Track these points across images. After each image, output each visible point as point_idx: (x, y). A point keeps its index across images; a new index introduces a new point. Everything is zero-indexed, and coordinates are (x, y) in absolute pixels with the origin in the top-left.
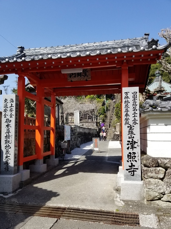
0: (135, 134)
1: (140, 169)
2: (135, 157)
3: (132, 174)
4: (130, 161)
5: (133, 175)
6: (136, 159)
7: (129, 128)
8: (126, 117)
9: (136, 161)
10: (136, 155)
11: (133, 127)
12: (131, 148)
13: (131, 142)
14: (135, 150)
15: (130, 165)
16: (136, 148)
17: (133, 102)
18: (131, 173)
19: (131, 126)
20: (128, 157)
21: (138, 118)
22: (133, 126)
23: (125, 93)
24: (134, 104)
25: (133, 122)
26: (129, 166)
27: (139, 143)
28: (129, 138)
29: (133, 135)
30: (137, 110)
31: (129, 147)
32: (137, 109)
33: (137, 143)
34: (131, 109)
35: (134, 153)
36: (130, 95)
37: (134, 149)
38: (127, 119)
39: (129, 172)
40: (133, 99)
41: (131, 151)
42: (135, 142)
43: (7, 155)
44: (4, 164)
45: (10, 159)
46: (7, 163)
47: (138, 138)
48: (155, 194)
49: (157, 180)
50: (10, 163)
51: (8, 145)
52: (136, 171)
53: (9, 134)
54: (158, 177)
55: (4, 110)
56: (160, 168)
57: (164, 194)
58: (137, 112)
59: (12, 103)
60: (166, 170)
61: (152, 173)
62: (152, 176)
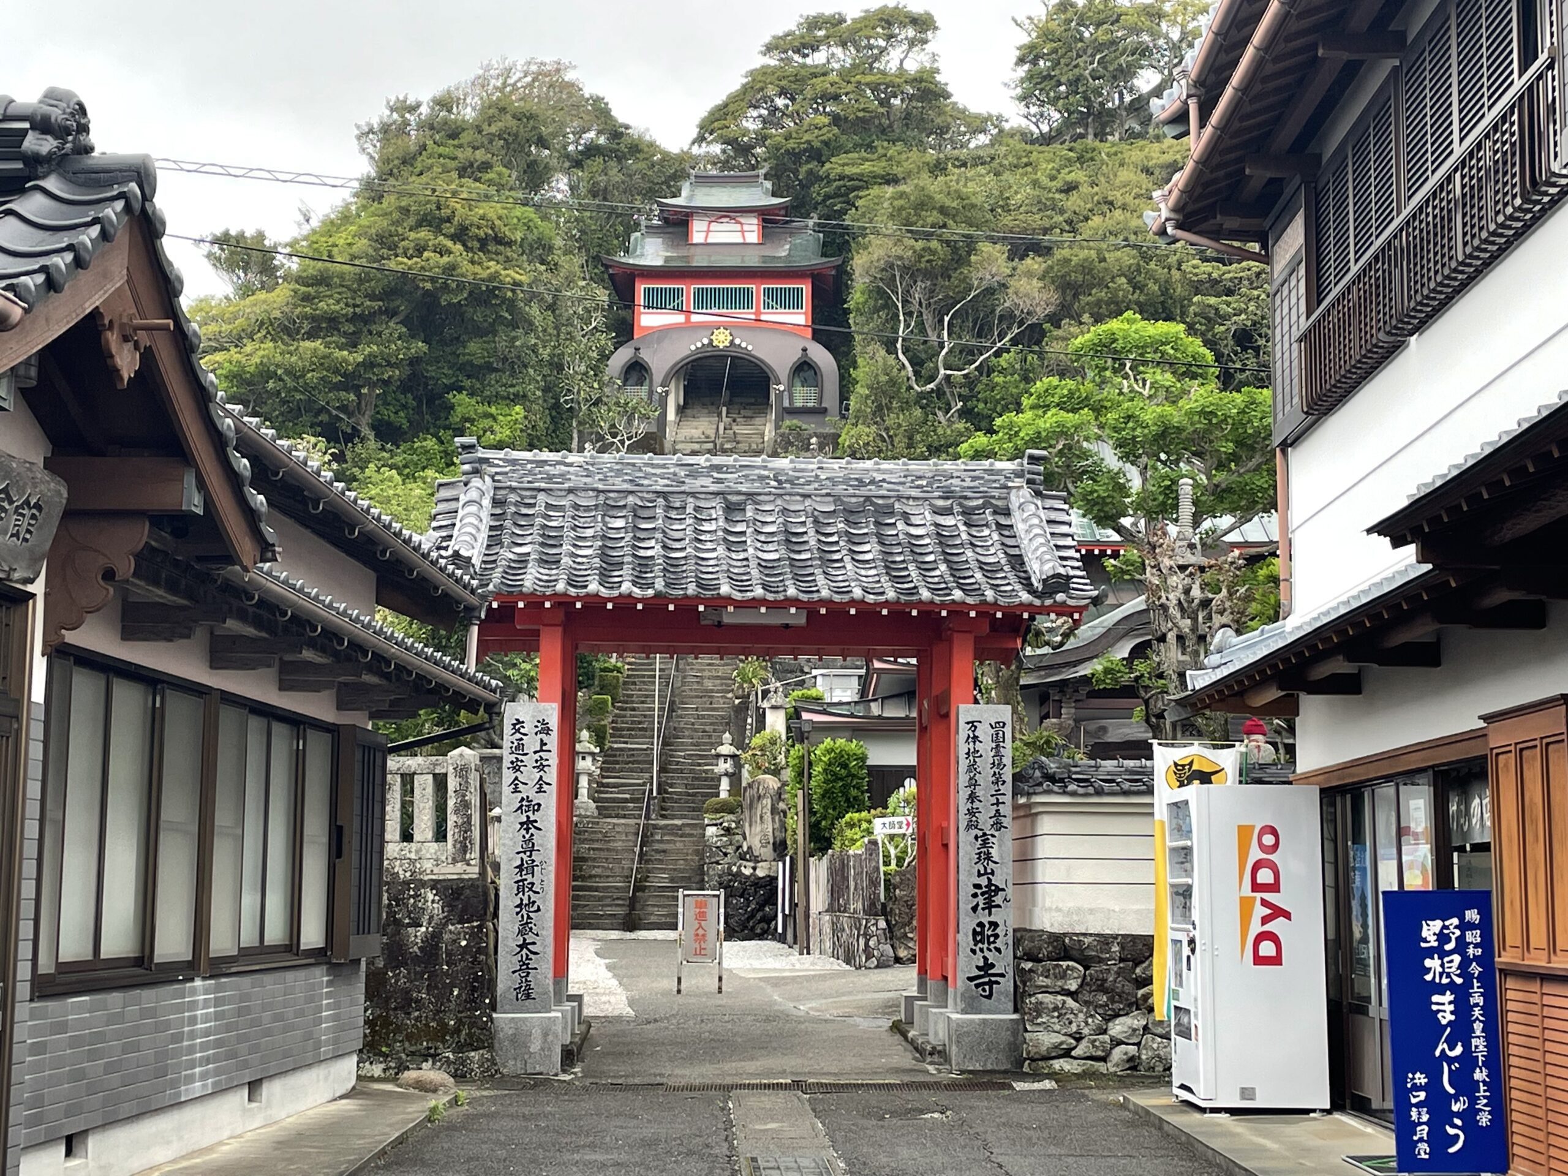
1: (1010, 976)
2: (996, 936)
3: (987, 994)
4: (982, 950)
5: (989, 997)
6: (999, 943)
7: (980, 842)
8: (969, 805)
9: (998, 950)
10: (998, 931)
11: (992, 839)
12: (983, 909)
13: (986, 887)
14: (997, 916)
15: (981, 964)
16: (999, 906)
17: (993, 754)
18: (984, 990)
19: (985, 834)
20: (974, 939)
21: (1006, 809)
22: (993, 836)
23: (968, 723)
24: (996, 762)
25: (991, 821)
26: (978, 968)
28: (980, 875)
29: (992, 865)
30: (1004, 782)
31: (977, 905)
33: (1003, 890)
34: (985, 776)
35: (994, 925)
36: (984, 732)
37: (993, 910)
40: (994, 745)
41: (983, 916)
42: (998, 889)
43: (525, 940)
44: (514, 972)
45: (536, 953)
46: (525, 967)
47: (1007, 874)
48: (1057, 1039)
49: (1060, 997)
50: (536, 969)
51: (529, 898)
52: (998, 983)
53: (530, 856)
54: (1063, 989)
55: (512, 763)
56: (1071, 963)
57: (1079, 1038)
58: (1007, 789)
59: (543, 736)
60: (1086, 968)
61: (1046, 977)
62: (1047, 987)
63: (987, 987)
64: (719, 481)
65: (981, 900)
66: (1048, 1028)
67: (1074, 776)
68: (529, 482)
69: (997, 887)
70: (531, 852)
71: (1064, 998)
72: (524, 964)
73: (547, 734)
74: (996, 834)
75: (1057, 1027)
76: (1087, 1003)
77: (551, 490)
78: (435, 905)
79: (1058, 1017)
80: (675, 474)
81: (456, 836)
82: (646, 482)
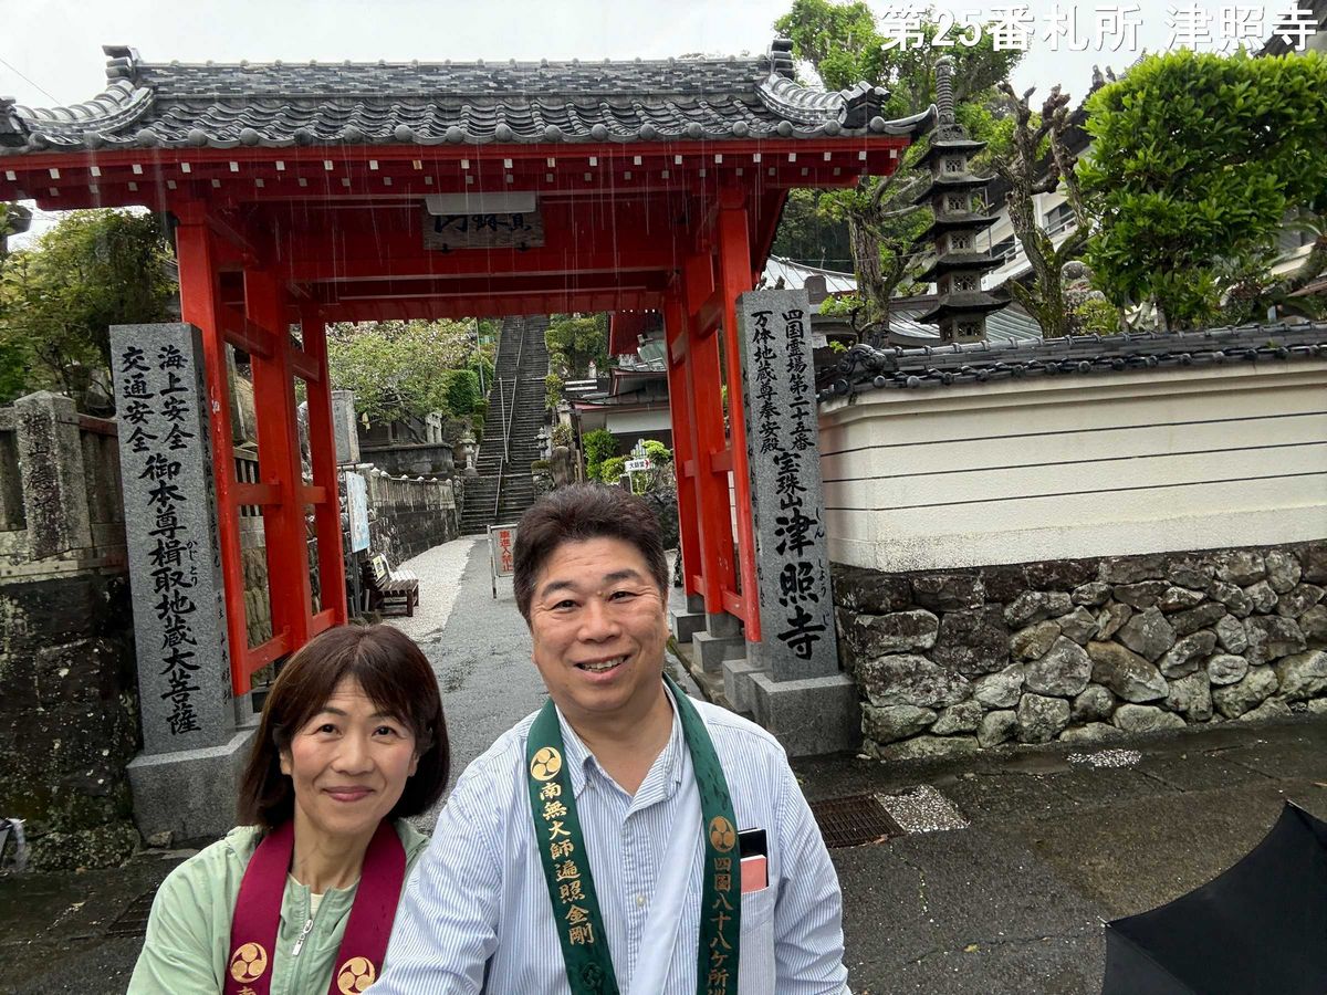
0: (803, 489)
2: (811, 580)
3: (805, 652)
5: (808, 656)
6: (814, 589)
7: (781, 465)
8: (764, 420)
10: (812, 573)
11: (795, 461)
13: (792, 520)
14: (808, 555)
15: (794, 615)
16: (810, 543)
17: (789, 352)
18: (800, 649)
19: (786, 455)
20: (783, 586)
21: (810, 421)
22: (797, 456)
23: (755, 315)
24: (794, 362)
25: (793, 438)
26: (790, 621)
27: (823, 523)
28: (784, 506)
29: (798, 493)
30: (806, 387)
31: (784, 544)
32: (805, 381)
33: (815, 522)
34: (782, 382)
35: (806, 566)
36: (777, 325)
37: (804, 548)
38: (769, 429)
39: (791, 645)
40: (790, 341)
41: (791, 557)
42: (808, 522)
43: (176, 651)
44: (164, 697)
45: (196, 668)
46: (180, 688)
47: (818, 502)
48: (912, 713)
49: (911, 658)
50: (197, 688)
51: (177, 593)
53: (172, 536)
54: (914, 647)
55: (130, 409)
56: (922, 612)
57: (939, 708)
58: (809, 395)
59: (173, 369)
60: (940, 615)
61: (893, 634)
62: (895, 646)
63: (804, 645)
65: (787, 537)
66: (900, 701)
69: (806, 518)
70: (172, 530)
71: (916, 658)
72: (179, 684)
73: (178, 366)
74: (800, 453)
75: (911, 698)
79: (912, 685)
81: (39, 519)
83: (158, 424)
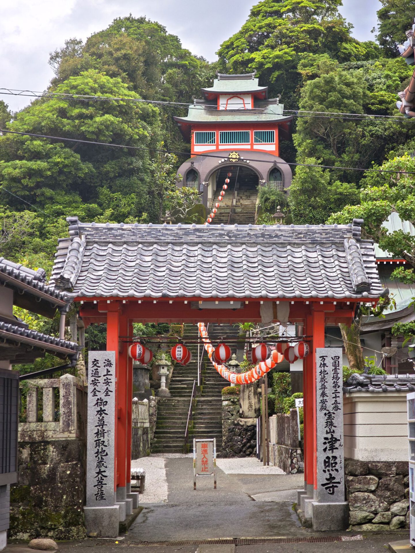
0: (335, 427)
1: (343, 483)
2: (336, 463)
3: (331, 492)
5: (333, 494)
6: (337, 467)
7: (327, 417)
8: (322, 398)
9: (337, 470)
10: (337, 461)
11: (333, 415)
13: (330, 439)
14: (336, 453)
15: (328, 477)
16: (337, 448)
17: (333, 372)
19: (329, 413)
20: (325, 465)
21: (340, 400)
22: (334, 413)
23: (320, 357)
24: (335, 376)
25: (333, 406)
26: (327, 479)
27: (342, 441)
28: (327, 433)
29: (333, 428)
32: (339, 384)
33: (339, 440)
34: (330, 384)
35: (335, 458)
36: (329, 362)
37: (334, 450)
38: (323, 402)
39: (326, 488)
40: (334, 368)
41: (330, 454)
42: (336, 440)
43: (100, 470)
44: (95, 486)
45: (106, 476)
46: (100, 483)
47: (341, 432)
48: (364, 514)
49: (366, 494)
50: (106, 484)
51: (102, 448)
52: (337, 487)
53: (102, 428)
54: (368, 490)
55: (93, 381)
56: (372, 477)
57: (376, 513)
58: (340, 390)
59: (108, 367)
60: (380, 478)
61: (360, 484)
62: (360, 488)
63: (331, 489)
64: (200, 237)
65: (328, 445)
66: (360, 509)
67: (373, 383)
68: (104, 239)
69: (336, 439)
70: (103, 425)
71: (369, 494)
72: (100, 482)
73: (110, 366)
74: (335, 412)
75: (365, 508)
76: (380, 496)
77: (115, 242)
78: (54, 454)
79: (365, 503)
80: (177, 233)
81: (64, 419)
82: (163, 238)
83: (101, 387)
